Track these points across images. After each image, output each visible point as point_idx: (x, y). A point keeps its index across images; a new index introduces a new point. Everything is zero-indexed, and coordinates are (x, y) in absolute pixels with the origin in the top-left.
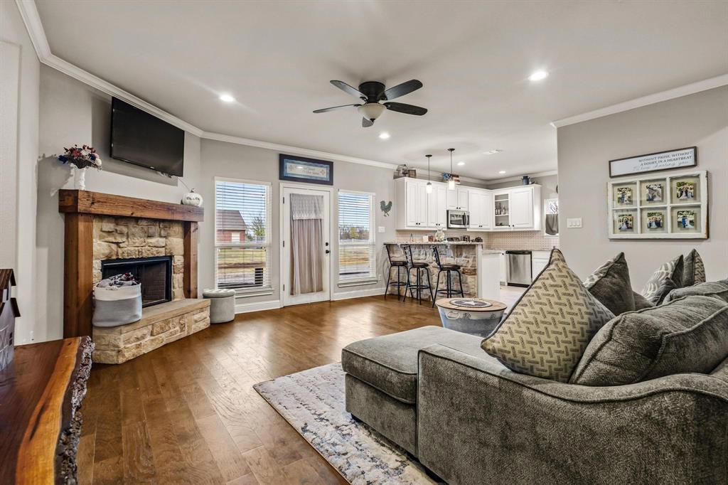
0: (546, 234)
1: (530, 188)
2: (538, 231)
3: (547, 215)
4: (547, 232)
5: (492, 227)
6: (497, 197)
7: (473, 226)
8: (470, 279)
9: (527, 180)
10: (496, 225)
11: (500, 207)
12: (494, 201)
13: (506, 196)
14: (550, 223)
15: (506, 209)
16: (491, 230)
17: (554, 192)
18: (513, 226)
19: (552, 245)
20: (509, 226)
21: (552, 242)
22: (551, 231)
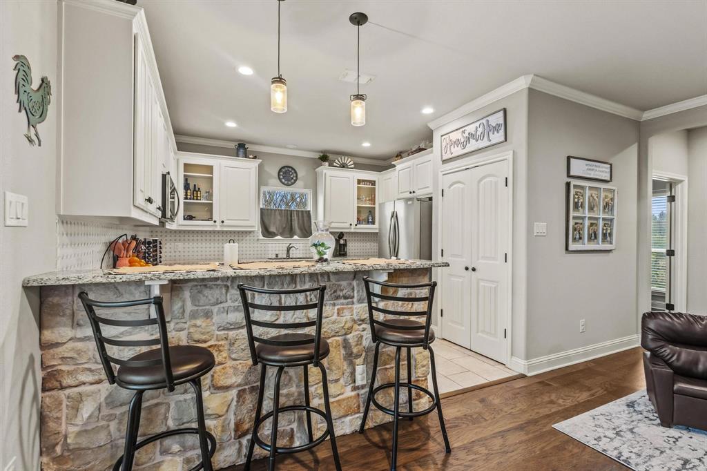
0: (261, 237)
2: (252, 232)
3: (261, 209)
4: (263, 234)
5: (176, 222)
6: (188, 167)
9: (242, 148)
10: (185, 218)
12: (182, 174)
14: (267, 222)
17: (275, 178)
18: (223, 222)
19: (270, 252)
20: (215, 222)
21: (270, 249)
22: (267, 233)
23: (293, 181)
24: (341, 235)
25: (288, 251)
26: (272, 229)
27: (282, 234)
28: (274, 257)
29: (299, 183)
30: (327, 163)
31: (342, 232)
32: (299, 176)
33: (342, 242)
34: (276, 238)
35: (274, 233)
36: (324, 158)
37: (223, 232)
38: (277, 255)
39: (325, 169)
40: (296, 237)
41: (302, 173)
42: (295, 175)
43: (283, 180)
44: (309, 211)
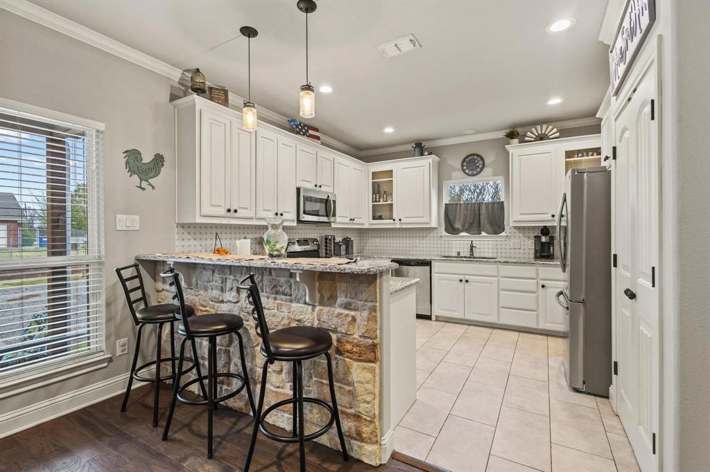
0: (444, 233)
1: (427, 161)
2: (434, 229)
3: (446, 205)
4: (447, 230)
5: (366, 221)
6: (375, 175)
7: (341, 219)
8: (358, 372)
9: (420, 148)
10: (374, 218)
11: (381, 190)
12: (371, 181)
13: (390, 173)
14: (451, 217)
15: (389, 194)
16: (366, 226)
17: (459, 170)
18: (400, 220)
19: (454, 250)
20: (394, 220)
21: (454, 246)
22: (451, 228)
23: (479, 170)
24: (545, 231)
25: (472, 250)
26: (458, 225)
27: (467, 231)
28: (455, 254)
29: (487, 171)
30: (515, 141)
31: (545, 227)
32: (486, 163)
33: (544, 239)
34: (462, 234)
35: (458, 229)
36: (512, 135)
37: (403, 229)
38: (459, 253)
39: (514, 148)
40: (484, 234)
41: (489, 159)
42: (481, 162)
43: (467, 171)
44: (502, 202)
